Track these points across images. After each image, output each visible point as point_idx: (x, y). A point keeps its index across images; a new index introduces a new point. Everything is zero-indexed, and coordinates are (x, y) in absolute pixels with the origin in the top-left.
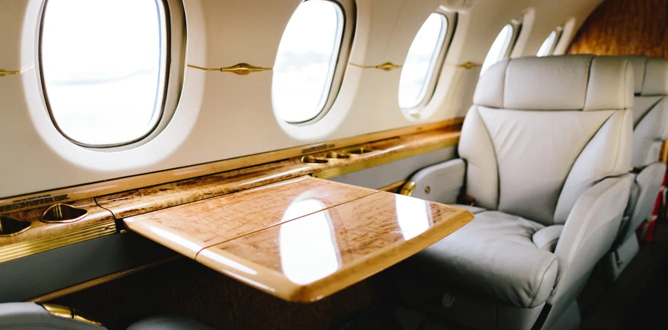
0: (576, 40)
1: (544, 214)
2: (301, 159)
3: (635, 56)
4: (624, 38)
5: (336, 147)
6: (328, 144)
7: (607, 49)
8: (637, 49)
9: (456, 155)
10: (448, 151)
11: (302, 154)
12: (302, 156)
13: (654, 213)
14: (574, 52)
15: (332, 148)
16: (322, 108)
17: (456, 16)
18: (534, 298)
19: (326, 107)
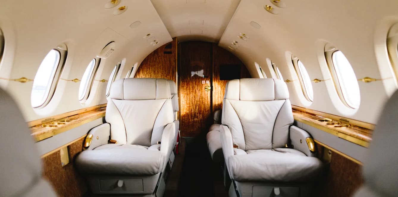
0: (138, 71)
1: (147, 142)
2: (41, 125)
3: (161, 79)
4: (156, 72)
5: (55, 120)
6: (52, 118)
7: (151, 76)
8: (161, 76)
9: (104, 121)
10: (101, 120)
11: (42, 123)
12: (42, 124)
13: (177, 142)
14: (138, 77)
15: (54, 120)
16: (45, 100)
17: (100, 59)
18: (158, 168)
19: (47, 100)
